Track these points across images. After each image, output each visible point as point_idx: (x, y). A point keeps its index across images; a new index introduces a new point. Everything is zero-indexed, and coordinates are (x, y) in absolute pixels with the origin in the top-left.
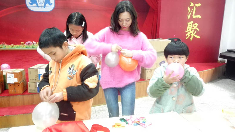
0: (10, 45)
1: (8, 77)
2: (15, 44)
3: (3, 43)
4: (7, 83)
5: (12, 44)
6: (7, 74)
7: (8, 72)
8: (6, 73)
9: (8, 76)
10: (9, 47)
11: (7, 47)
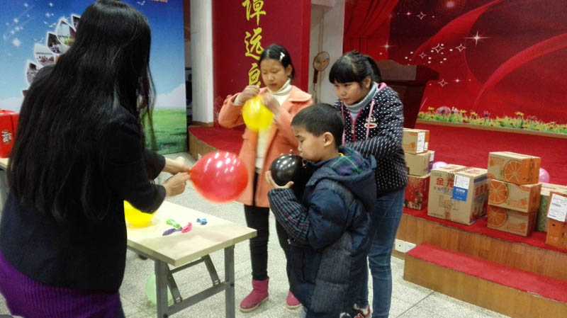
0: (546, 123)
1: (553, 204)
2: (559, 123)
3: (533, 117)
4: (548, 216)
5: (553, 123)
6: (554, 195)
7: (555, 191)
8: (551, 193)
9: (553, 201)
10: (544, 128)
11: (537, 127)
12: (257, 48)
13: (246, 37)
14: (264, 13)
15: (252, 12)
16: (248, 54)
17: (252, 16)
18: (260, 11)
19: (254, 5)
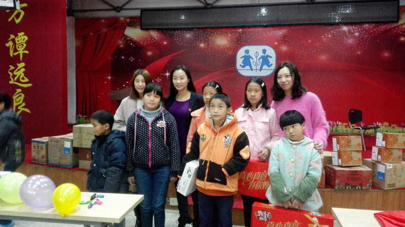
12: (21, 77)
13: (10, 69)
14: (27, 52)
15: (15, 50)
16: (11, 82)
17: (15, 54)
18: (23, 50)
19: (17, 46)
